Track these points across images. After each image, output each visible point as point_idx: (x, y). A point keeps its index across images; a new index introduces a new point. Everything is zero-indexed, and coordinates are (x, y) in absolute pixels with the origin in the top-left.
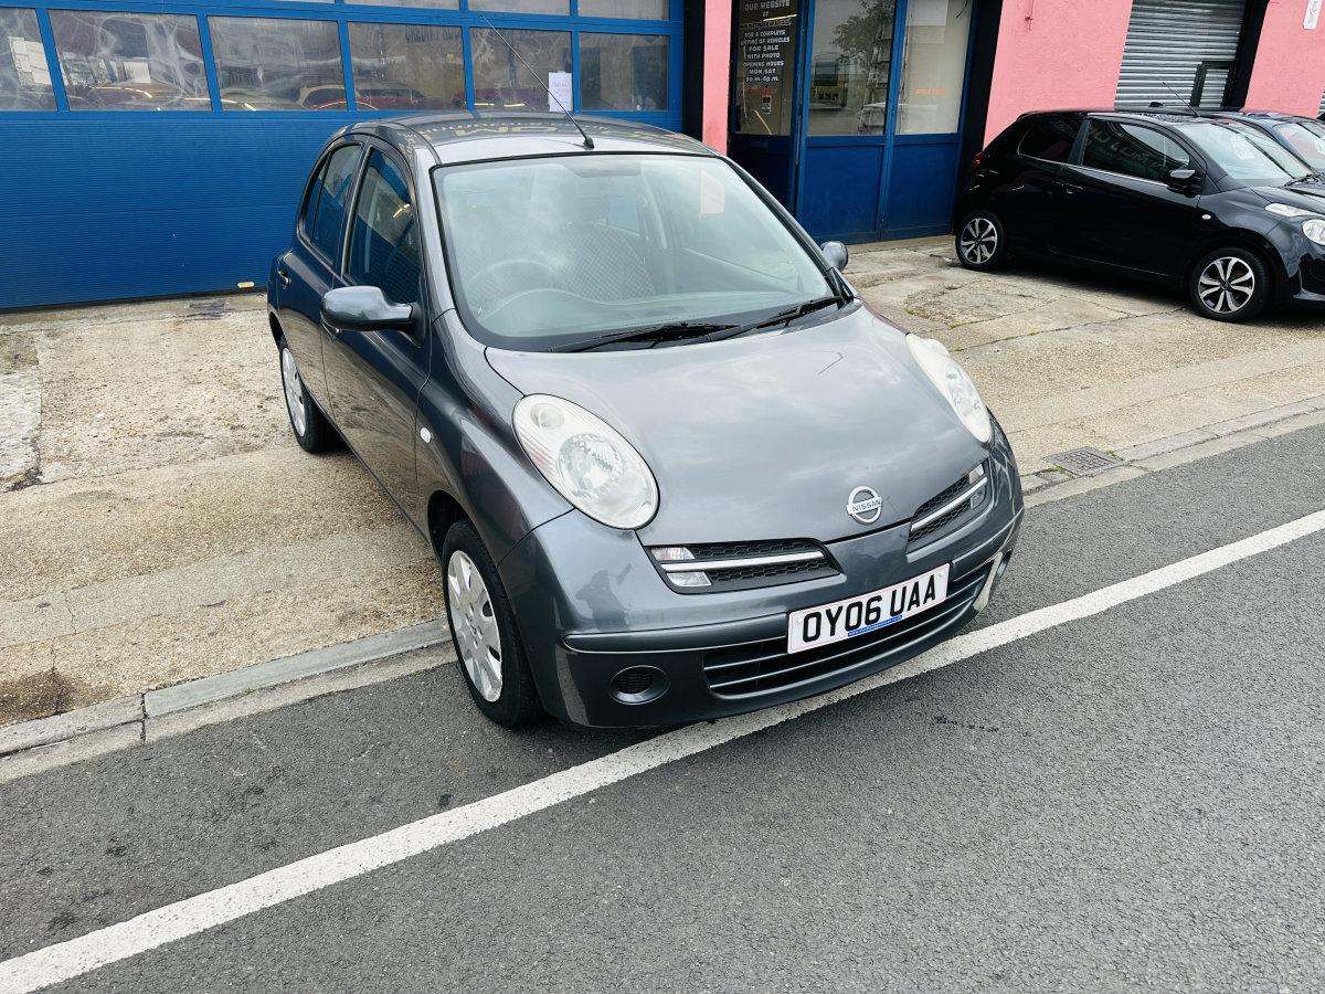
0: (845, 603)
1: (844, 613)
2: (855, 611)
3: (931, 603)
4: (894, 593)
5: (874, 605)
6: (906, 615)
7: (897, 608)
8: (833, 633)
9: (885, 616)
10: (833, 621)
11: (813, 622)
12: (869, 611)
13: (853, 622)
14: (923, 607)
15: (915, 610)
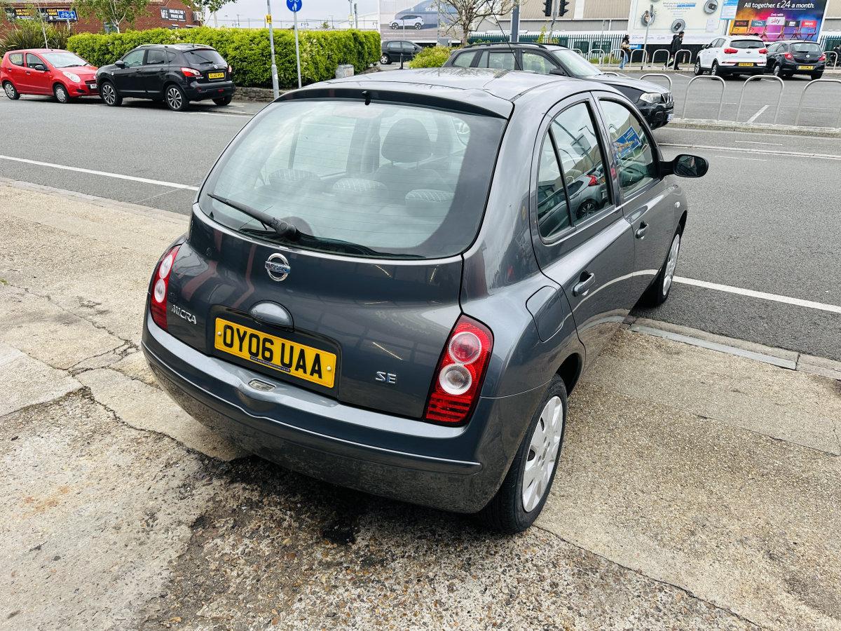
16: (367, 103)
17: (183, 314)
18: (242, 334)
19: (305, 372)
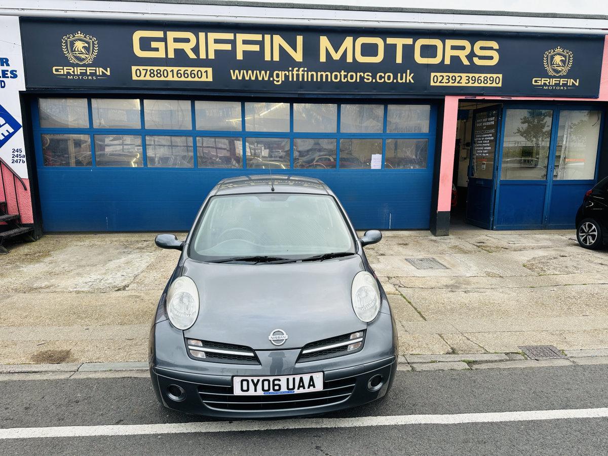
0: (261, 379)
1: (260, 383)
2: (266, 383)
3: (312, 389)
4: (288, 379)
5: (276, 382)
6: (296, 391)
7: (291, 386)
8: (256, 390)
9: (284, 389)
10: (255, 385)
11: (245, 383)
12: (274, 386)
13: (266, 388)
14: (307, 390)
15: (302, 391)
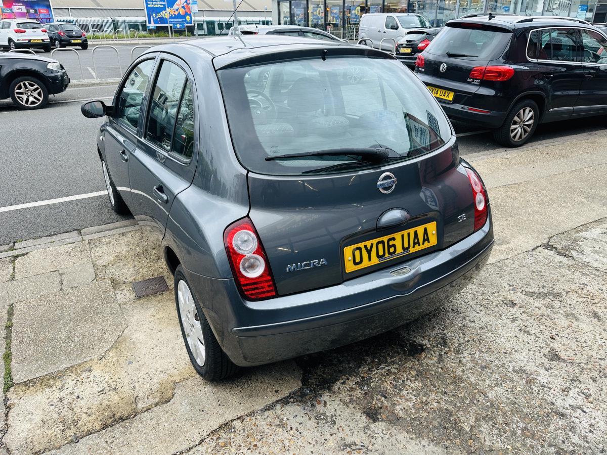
16: (324, 59)
17: (306, 265)
18: (369, 248)
19: (419, 245)
